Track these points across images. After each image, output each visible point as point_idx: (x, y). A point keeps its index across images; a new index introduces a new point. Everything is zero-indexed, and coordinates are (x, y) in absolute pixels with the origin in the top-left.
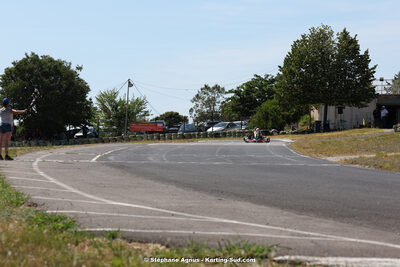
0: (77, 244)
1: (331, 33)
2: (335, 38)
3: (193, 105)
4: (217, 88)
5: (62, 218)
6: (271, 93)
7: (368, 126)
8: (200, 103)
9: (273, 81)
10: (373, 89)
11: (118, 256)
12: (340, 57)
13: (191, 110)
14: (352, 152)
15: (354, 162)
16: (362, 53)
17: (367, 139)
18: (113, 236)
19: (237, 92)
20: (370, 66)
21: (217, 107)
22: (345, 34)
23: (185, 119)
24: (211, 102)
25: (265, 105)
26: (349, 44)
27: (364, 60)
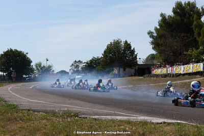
0: (17, 113)
1: (121, 42)
2: (122, 43)
3: (71, 68)
4: (80, 61)
5: (14, 105)
6: (99, 63)
7: (135, 76)
8: (73, 67)
9: (99, 59)
10: (136, 62)
11: (29, 116)
12: (125, 50)
13: (70, 70)
16: (132, 49)
17: (133, 80)
18: (29, 110)
19: (87, 63)
20: (135, 54)
21: (80, 68)
22: (126, 42)
23: (68, 73)
24: (77, 66)
26: (128, 46)
27: (133, 51)
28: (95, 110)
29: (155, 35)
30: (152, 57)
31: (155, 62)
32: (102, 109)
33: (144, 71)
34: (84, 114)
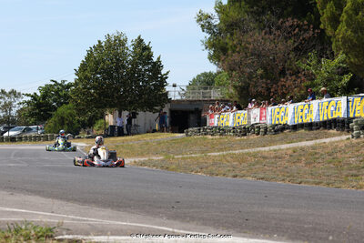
1: (126, 40)
4: (13, 92)
6: (66, 97)
9: (69, 86)
10: (166, 94)
12: (134, 64)
14: (142, 155)
15: (143, 164)
16: (155, 59)
17: (159, 143)
20: (163, 72)
21: (14, 112)
22: (139, 41)
24: (7, 106)
25: (61, 110)
26: (143, 50)
27: (157, 67)
28: (93, 221)
29: (216, 21)
30: (206, 81)
31: (215, 94)
32: (110, 218)
33: (185, 117)
34: (69, 231)
